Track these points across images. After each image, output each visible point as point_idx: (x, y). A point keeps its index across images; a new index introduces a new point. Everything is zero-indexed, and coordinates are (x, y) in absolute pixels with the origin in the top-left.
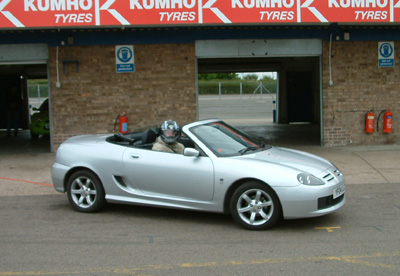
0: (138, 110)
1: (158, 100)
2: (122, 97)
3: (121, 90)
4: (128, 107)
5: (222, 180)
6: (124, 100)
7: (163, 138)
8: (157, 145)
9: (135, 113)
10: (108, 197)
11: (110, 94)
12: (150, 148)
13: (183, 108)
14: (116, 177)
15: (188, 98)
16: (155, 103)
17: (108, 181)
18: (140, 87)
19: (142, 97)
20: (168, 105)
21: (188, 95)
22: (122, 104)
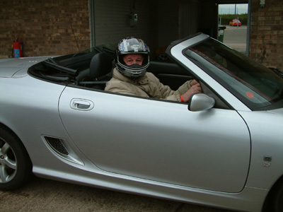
0: (33, 36)
1: (51, 24)
2: (18, 21)
3: (17, 14)
4: (24, 32)
5: (268, 159)
6: (20, 25)
7: (121, 70)
8: (111, 83)
9: (30, 39)
10: (36, 170)
11: (7, 18)
12: (101, 88)
13: (76, 34)
14: (48, 139)
15: (80, 23)
16: (48, 28)
17: (36, 146)
18: (34, 10)
19: (36, 21)
20: (62, 31)
21: (81, 19)
22: (19, 29)
